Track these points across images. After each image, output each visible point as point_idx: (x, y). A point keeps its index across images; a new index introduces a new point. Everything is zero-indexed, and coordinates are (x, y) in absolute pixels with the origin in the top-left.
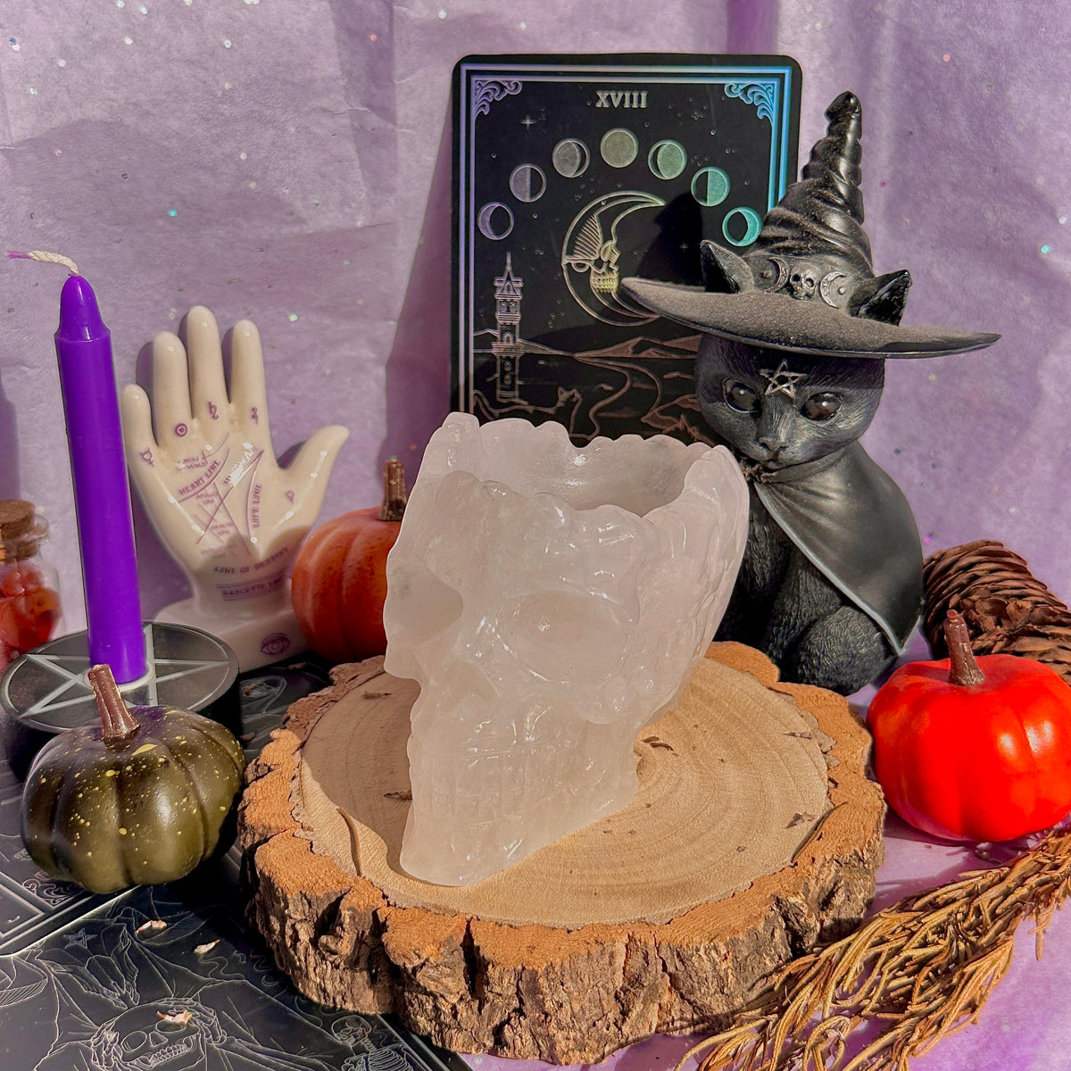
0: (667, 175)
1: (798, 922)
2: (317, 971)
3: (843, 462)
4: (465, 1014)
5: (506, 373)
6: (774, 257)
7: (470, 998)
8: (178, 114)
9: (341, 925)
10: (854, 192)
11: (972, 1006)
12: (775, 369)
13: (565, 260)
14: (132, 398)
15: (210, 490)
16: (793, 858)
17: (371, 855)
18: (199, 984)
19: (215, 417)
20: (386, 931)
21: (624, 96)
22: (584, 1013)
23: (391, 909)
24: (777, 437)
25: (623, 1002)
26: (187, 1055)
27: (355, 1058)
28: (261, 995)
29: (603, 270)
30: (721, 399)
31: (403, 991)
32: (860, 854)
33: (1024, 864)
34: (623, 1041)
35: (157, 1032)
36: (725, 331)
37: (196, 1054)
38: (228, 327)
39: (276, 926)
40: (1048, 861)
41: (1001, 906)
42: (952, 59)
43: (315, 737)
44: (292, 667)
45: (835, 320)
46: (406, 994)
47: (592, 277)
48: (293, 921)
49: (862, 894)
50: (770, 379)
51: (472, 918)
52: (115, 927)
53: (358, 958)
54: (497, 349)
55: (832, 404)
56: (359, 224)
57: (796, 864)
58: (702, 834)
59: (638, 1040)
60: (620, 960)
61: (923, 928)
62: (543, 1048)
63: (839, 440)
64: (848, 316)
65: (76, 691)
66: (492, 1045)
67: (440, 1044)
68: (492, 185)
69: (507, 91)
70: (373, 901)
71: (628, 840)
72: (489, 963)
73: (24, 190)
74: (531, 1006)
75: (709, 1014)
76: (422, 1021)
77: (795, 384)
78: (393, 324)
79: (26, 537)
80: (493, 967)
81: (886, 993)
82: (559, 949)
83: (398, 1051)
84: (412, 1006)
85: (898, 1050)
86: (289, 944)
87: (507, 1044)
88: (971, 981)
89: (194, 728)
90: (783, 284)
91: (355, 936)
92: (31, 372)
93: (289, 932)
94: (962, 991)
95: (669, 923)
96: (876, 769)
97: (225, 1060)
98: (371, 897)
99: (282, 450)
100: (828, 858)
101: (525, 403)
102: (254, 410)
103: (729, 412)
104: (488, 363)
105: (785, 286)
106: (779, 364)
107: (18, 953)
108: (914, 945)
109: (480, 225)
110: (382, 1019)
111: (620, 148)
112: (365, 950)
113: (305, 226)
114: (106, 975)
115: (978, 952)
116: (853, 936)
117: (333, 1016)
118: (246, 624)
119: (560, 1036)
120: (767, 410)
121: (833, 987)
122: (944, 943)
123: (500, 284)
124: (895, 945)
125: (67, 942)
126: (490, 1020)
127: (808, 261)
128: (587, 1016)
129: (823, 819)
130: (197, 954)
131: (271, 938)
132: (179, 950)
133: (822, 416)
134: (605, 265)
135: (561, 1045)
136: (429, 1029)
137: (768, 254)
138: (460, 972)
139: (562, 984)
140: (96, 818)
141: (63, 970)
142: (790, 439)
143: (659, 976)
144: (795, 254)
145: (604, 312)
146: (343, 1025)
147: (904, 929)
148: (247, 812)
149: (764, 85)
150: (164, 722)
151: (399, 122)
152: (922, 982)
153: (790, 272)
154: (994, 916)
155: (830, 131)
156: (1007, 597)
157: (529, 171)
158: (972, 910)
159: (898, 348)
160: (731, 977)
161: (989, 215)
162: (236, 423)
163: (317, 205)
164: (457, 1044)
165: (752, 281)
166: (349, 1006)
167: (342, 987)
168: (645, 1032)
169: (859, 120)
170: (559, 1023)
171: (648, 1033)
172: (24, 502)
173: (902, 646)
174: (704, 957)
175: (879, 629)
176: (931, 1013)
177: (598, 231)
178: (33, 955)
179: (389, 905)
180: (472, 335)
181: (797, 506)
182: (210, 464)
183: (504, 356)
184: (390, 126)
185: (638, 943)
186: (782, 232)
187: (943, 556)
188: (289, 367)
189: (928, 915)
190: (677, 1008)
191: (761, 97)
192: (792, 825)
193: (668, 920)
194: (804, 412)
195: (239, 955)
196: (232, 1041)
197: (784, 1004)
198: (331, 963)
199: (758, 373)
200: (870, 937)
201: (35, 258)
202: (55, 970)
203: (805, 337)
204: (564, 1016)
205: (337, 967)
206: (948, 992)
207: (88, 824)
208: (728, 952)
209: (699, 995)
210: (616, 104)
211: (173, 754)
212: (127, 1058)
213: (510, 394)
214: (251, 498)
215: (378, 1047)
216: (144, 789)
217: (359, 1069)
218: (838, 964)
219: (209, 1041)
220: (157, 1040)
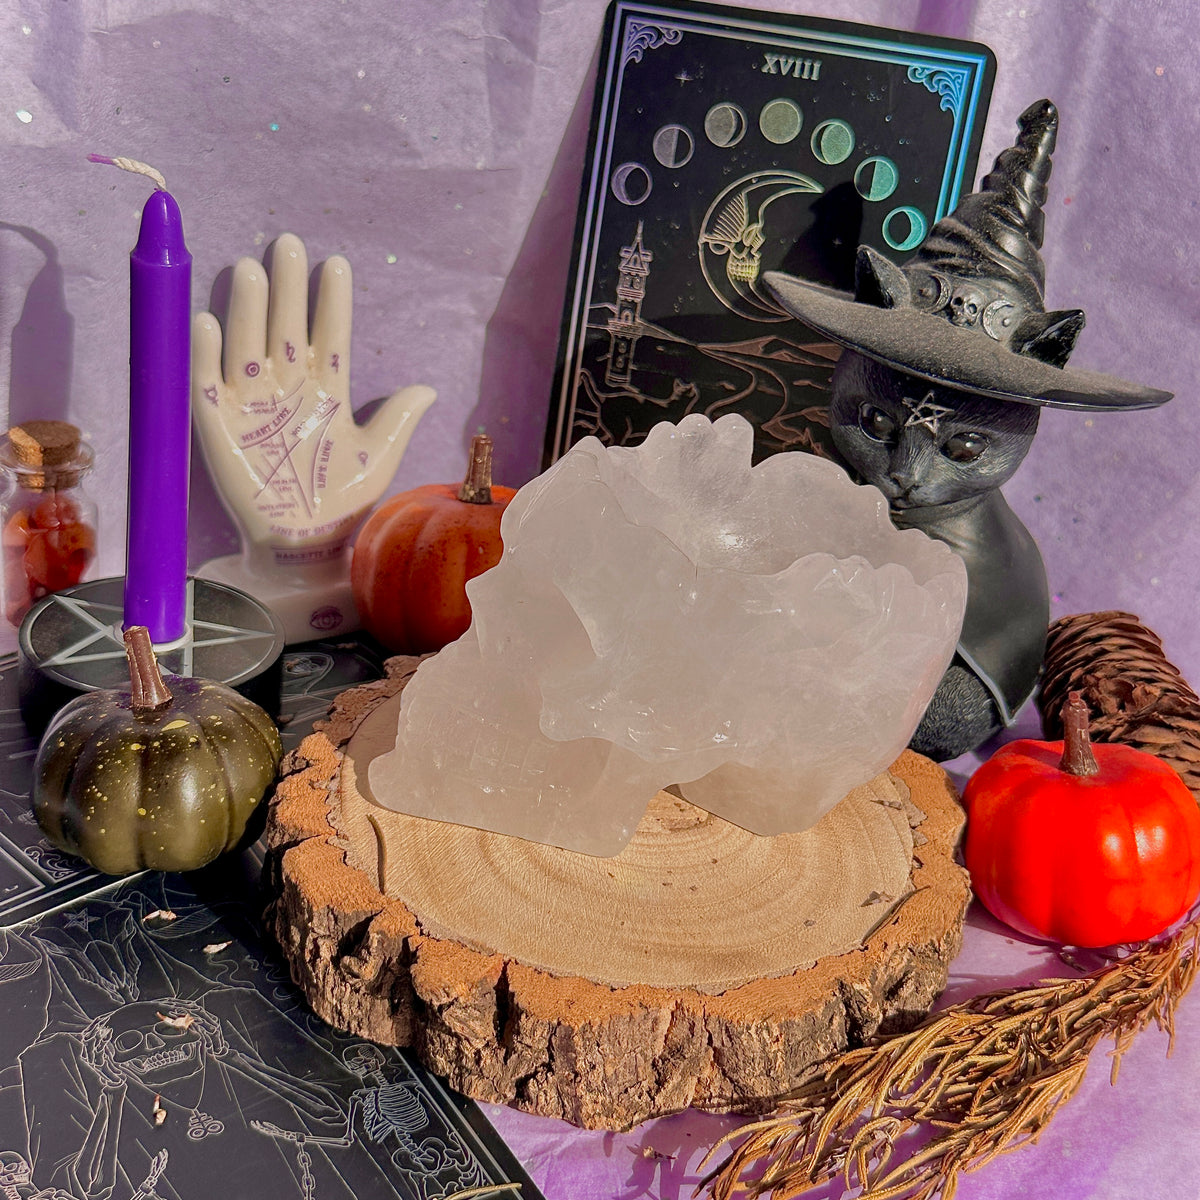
0: (829, 159)
1: (860, 1010)
2: (335, 992)
3: (979, 509)
4: (488, 1061)
5: (620, 354)
6: (938, 274)
7: (496, 1045)
8: (294, 18)
9: (368, 948)
10: (1036, 213)
11: (1034, 1126)
12: (921, 400)
13: (703, 239)
14: (204, 326)
15: (276, 439)
16: (864, 940)
17: (408, 876)
18: (205, 987)
19: (291, 360)
20: (416, 962)
21: (794, 65)
22: (617, 1077)
23: (424, 938)
24: (911, 475)
25: (661, 1071)
26: (184, 1062)
27: (364, 1090)
28: (270, 1008)
29: (744, 255)
30: (855, 422)
31: (426, 1027)
32: (937, 945)
33: (1112, 978)
34: (654, 1111)
35: (154, 1034)
36: (871, 350)
37: (194, 1064)
38: (319, 260)
39: (297, 938)
40: (1138, 978)
41: (1080, 1021)
42: (1166, 74)
43: (362, 735)
44: (341, 646)
45: (994, 354)
46: (428, 1031)
47: (730, 262)
48: (315, 936)
49: (932, 987)
50: (913, 410)
51: (510, 960)
52: (120, 912)
53: (381, 984)
54: (612, 326)
55: (977, 445)
56: (479, 165)
57: (866, 948)
58: (769, 901)
59: (671, 1112)
60: (663, 1027)
61: (993, 1034)
62: (568, 1108)
63: (977, 486)
64: (1009, 350)
65: (104, 645)
66: (513, 1097)
67: (457, 1088)
68: (634, 141)
69: (665, 40)
70: (405, 928)
71: (688, 897)
72: (522, 1012)
73: (113, 80)
74: (562, 1063)
75: (750, 1095)
76: (441, 1061)
77: (939, 419)
78: (501, 280)
79: (68, 466)
80: (527, 1016)
81: (944, 1097)
82: (600, 1007)
83: (412, 1089)
84: (433, 1044)
85: (948, 1163)
86: (308, 959)
87: (529, 1099)
88: (1037, 1099)
89: (232, 708)
90: (943, 306)
91: (381, 962)
92: (97, 285)
93: (310, 946)
94: (1025, 1108)
95: (722, 994)
96: (965, 852)
97: (224, 1073)
98: (404, 922)
99: (360, 404)
100: (902, 945)
101: (635, 390)
102: (335, 357)
103: (863, 440)
104: (601, 340)
105: (944, 309)
106: (926, 394)
107: (13, 926)
108: (981, 1051)
109: (613, 186)
110: (398, 1053)
111: (781, 121)
112: (389, 978)
113: (419, 162)
114: (106, 963)
115: (1048, 1068)
116: (917, 1033)
117: (346, 1041)
118: (297, 592)
119: (587, 1098)
120: (904, 443)
121: (888, 1084)
122: (1013, 1052)
123: (627, 256)
124: (961, 1047)
125: (66, 921)
126: (515, 1071)
127: (974, 284)
128: (620, 1081)
129: (902, 901)
130: (205, 953)
131: (289, 949)
132: (188, 947)
133: (964, 457)
134: (746, 251)
135: (588, 1108)
136: (448, 1071)
137: (930, 269)
138: (490, 1017)
139: (598, 1045)
140: (116, 794)
141: (59, 951)
142: (923, 478)
143: (703, 1049)
144: (961, 275)
145: (738, 302)
146: (354, 1053)
147: (972, 1032)
148: (279, 809)
149: (953, 73)
150: (200, 698)
151: (539, 58)
152: (984, 1092)
153: (952, 293)
154: (1071, 1030)
155: (1020, 142)
156: (1136, 679)
157: (676, 133)
158: (1048, 1021)
159: (1060, 397)
160: (780, 1060)
161: (1181, 253)
162: (313, 369)
163: (435, 138)
164: (476, 1091)
165: (909, 297)
166: (364, 1034)
167: (360, 1013)
168: (678, 1104)
169: (1054, 133)
170: (589, 1084)
171: (682, 1106)
172: (72, 427)
173: (1011, 716)
174: (754, 1036)
175: (990, 695)
176: (989, 1127)
177: (744, 211)
178: (28, 930)
179: (422, 934)
180: (587, 307)
182: (279, 411)
183: (620, 335)
184: (529, 61)
185: (686, 1012)
186: (950, 247)
187: (1071, 621)
188: (379, 313)
189: (1000, 1020)
190: (717, 1084)
191: (947, 86)
192: (867, 903)
193: (719, 991)
194: (945, 450)
195: (250, 961)
196: (234, 1054)
197: (833, 1097)
198: (351, 986)
199: (901, 400)
200: (935, 1036)
201: (120, 165)
202: (51, 951)
203: (959, 371)
204: (596, 1078)
205: (357, 991)
206: (1011, 1107)
207: (105, 799)
208: (781, 1035)
209: (743, 1075)
210: (784, 73)
211: (206, 734)
212: (119, 1058)
213: (620, 378)
214: (320, 454)
215: (390, 1082)
216: (170, 769)
217: (369, 1103)
218: (896, 1061)
219: (210, 1051)
220: (153, 1043)
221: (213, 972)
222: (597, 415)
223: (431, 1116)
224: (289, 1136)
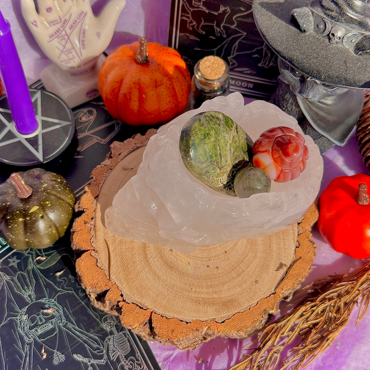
6: (326, 19)
15: (63, 33)
16: (275, 289)
17: (119, 270)
19: (65, 1)
20: (121, 314)
23: (124, 302)
24: (308, 96)
28: (79, 300)
30: (288, 69)
35: (41, 316)
41: (349, 299)
51: (153, 311)
57: (276, 293)
58: (244, 271)
64: (353, 53)
70: (118, 298)
71: (215, 272)
80: (158, 336)
82: (183, 332)
83: (125, 334)
89: (54, 196)
95: (223, 322)
98: (117, 295)
100: (288, 288)
101: (205, 8)
103: (290, 76)
105: (327, 35)
120: (306, 83)
125: (9, 263)
127: (341, 26)
129: (291, 266)
137: (322, 15)
140: (17, 235)
144: (335, 21)
146: (105, 320)
148: (74, 235)
150: (42, 192)
153: (331, 30)
162: (74, 2)
165: (313, 28)
166: (109, 313)
179: (123, 300)
181: (312, 107)
182: (63, 21)
185: (212, 330)
189: (321, 304)
192: (278, 270)
193: (223, 320)
196: (67, 323)
207: (14, 237)
211: (45, 211)
213: (199, 4)
214: (81, 35)
215: (118, 332)
216: (34, 228)
217: (111, 343)
218: (283, 328)
219: (59, 323)
220: (41, 320)
221: (59, 284)
222: (190, 16)
223: (131, 346)
224: (86, 360)
